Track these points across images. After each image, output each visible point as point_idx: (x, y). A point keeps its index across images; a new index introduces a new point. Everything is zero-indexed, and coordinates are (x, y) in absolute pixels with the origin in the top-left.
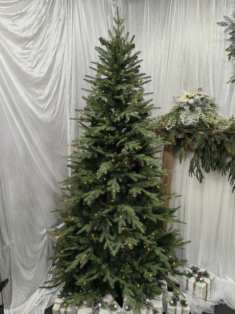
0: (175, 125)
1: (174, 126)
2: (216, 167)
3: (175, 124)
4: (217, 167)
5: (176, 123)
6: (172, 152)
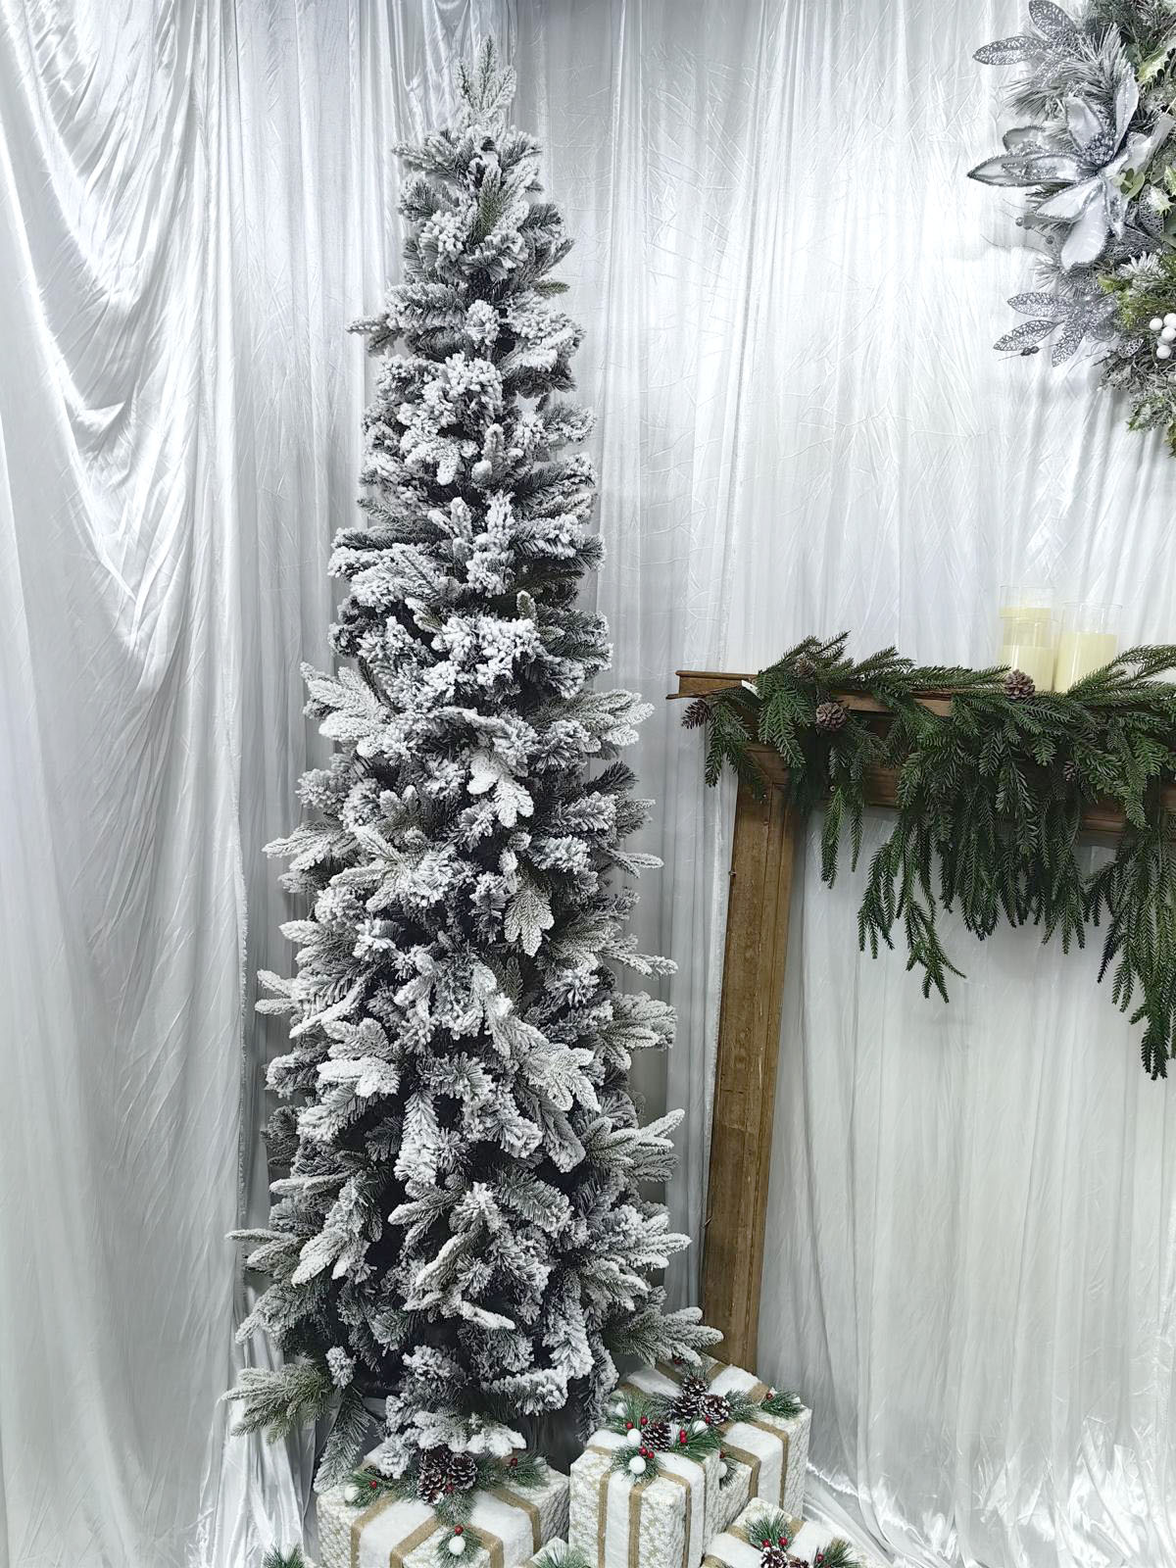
2: (1028, 900)
4: (1034, 904)
6: (779, 821)
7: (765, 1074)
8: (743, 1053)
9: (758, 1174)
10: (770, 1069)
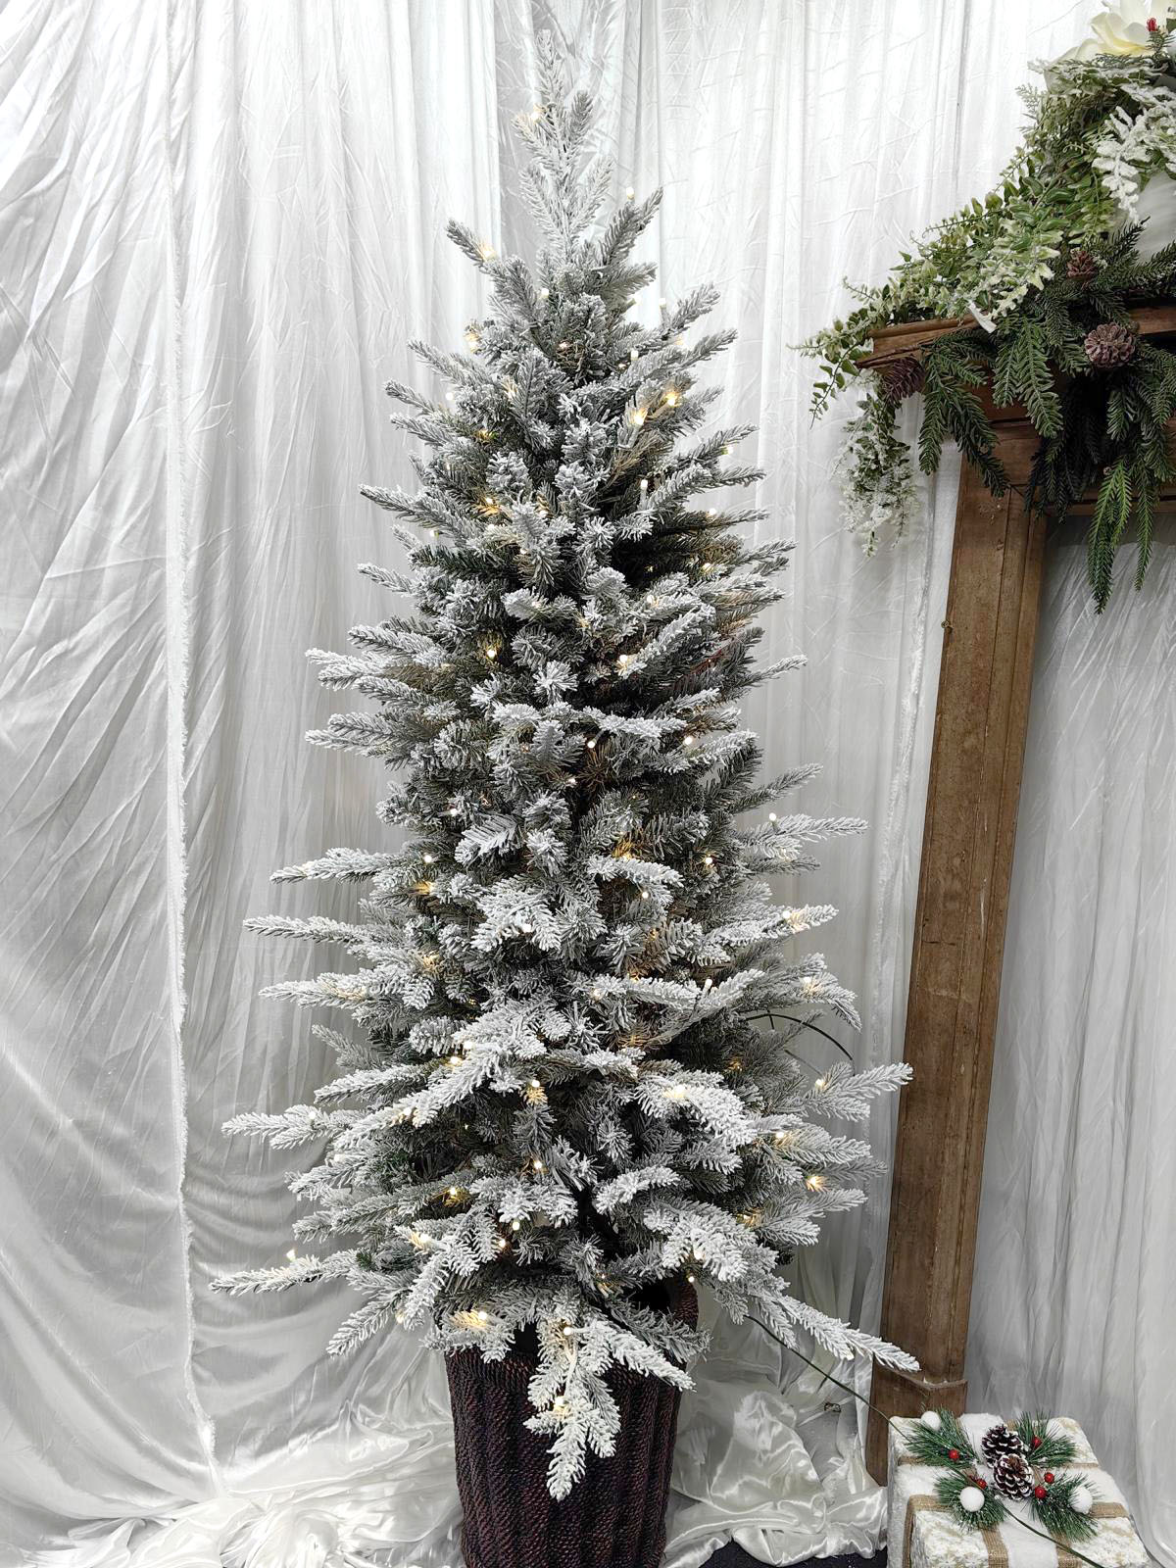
0: (1048, 274)
1: (1045, 281)
3: (1050, 263)
5: (1054, 253)
6: (1020, 542)
7: (989, 918)
8: (957, 886)
9: (975, 1063)
10: (997, 912)
